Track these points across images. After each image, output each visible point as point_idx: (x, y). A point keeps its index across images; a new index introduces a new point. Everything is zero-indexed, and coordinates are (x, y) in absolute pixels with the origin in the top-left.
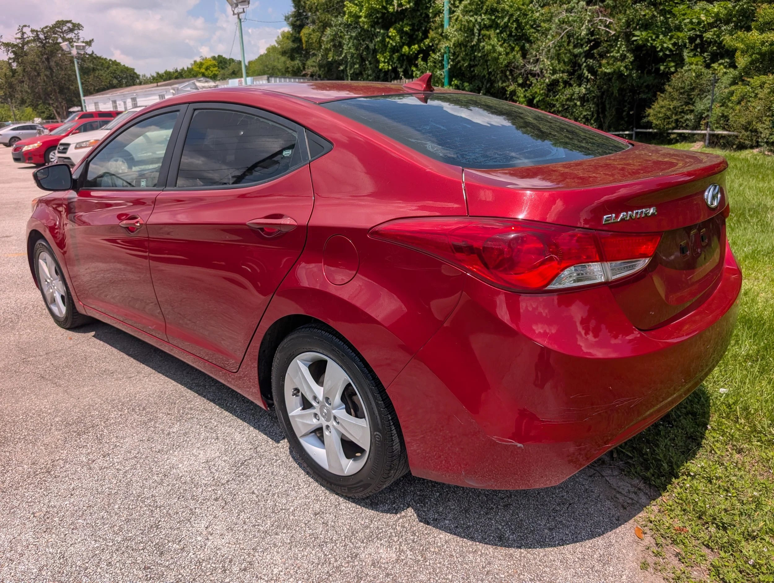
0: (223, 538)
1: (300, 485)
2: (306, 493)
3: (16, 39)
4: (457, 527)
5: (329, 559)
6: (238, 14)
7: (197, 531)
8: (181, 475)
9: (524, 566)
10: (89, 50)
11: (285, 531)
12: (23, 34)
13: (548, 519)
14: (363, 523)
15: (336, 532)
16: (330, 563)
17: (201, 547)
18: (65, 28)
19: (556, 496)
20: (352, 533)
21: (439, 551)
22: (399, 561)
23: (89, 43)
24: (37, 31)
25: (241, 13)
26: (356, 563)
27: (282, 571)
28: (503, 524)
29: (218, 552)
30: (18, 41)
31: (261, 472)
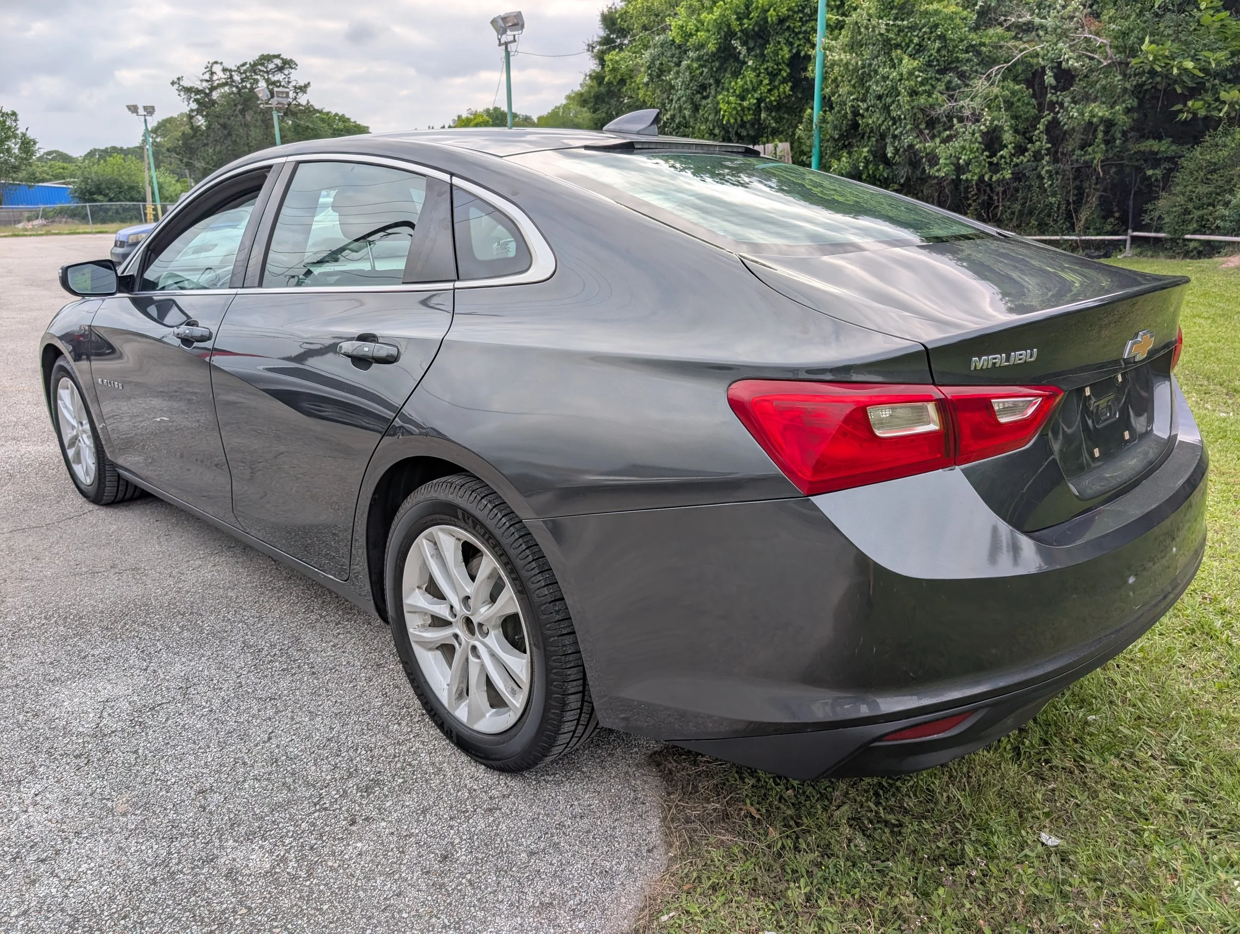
0: (47, 813)
1: (209, 747)
2: (210, 760)
3: (202, 81)
4: (392, 833)
5: (171, 859)
6: (506, 44)
7: (20, 798)
8: (57, 716)
9: (450, 904)
10: (303, 99)
11: (138, 812)
12: (212, 73)
13: (540, 838)
14: (258, 812)
15: (210, 821)
16: (167, 866)
17: (9, 821)
18: (271, 66)
19: (579, 805)
20: (232, 825)
21: (339, 866)
22: (269, 875)
23: (303, 89)
24: (231, 71)
25: (511, 42)
26: (205, 870)
27: (91, 869)
28: (464, 837)
29: (26, 831)
30: (205, 84)
31: (169, 722)
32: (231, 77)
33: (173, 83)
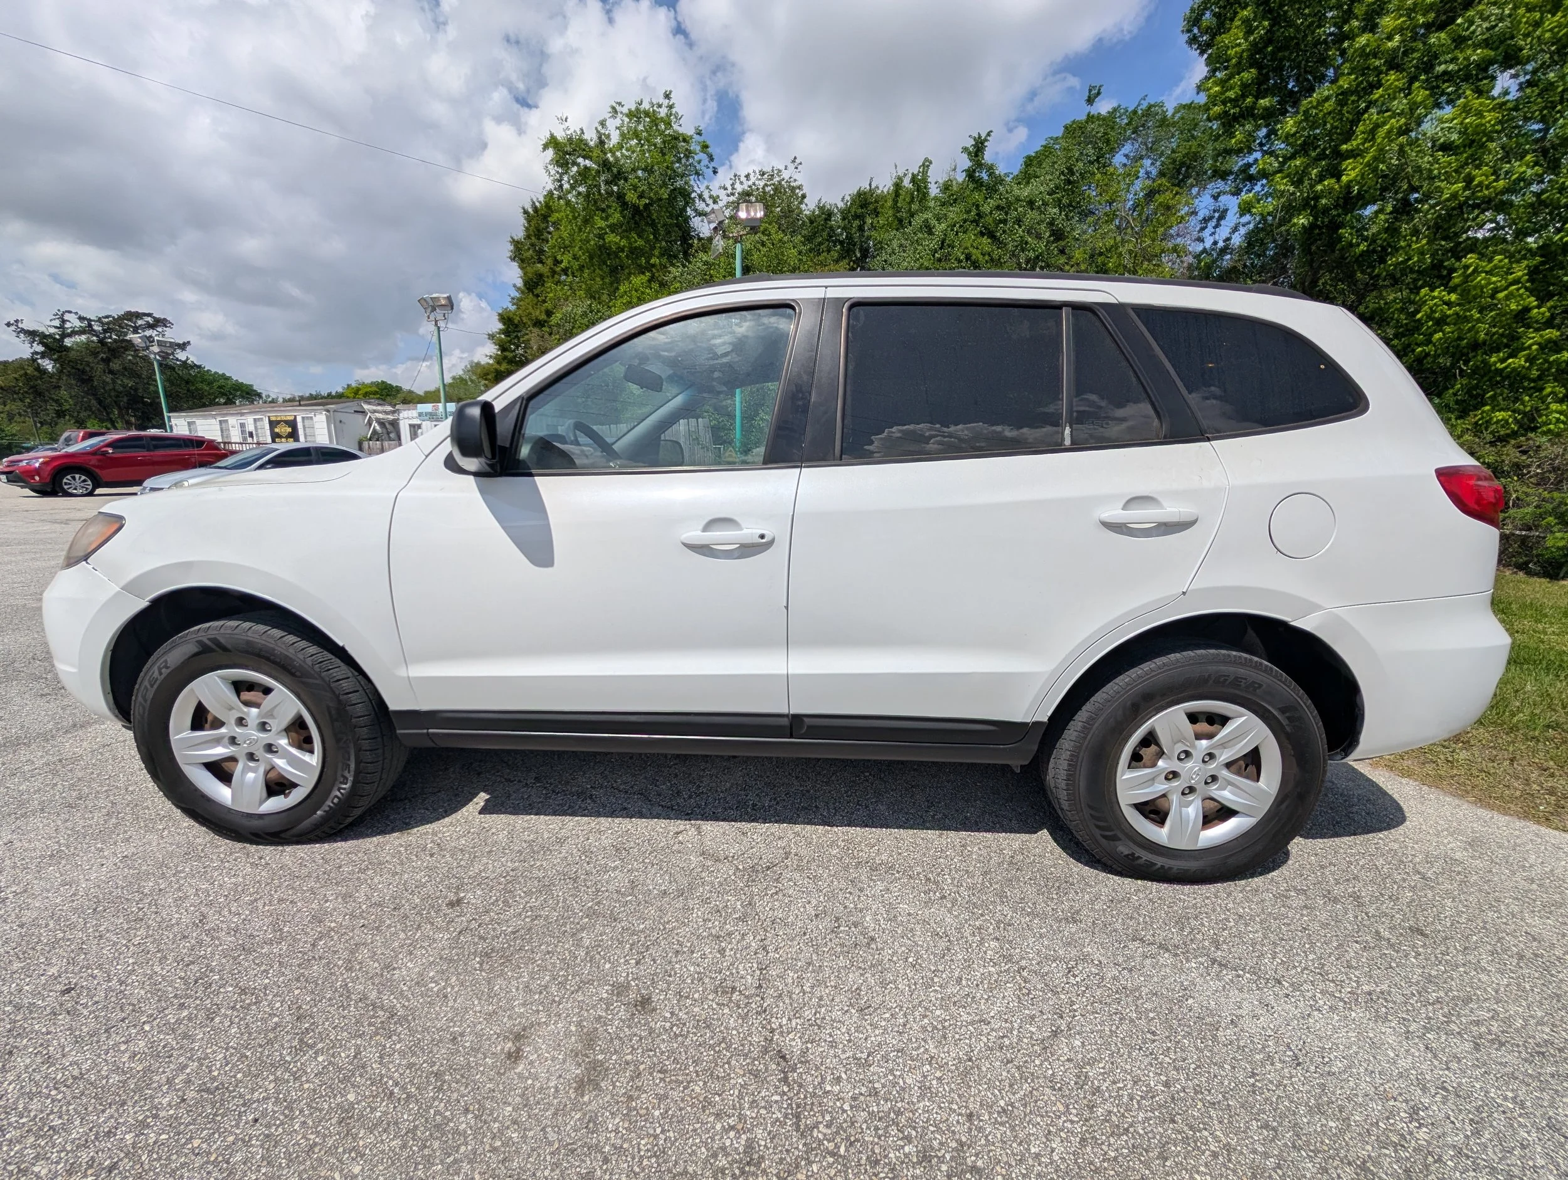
3: (49, 326)
12: (64, 321)
18: (140, 322)
23: (183, 346)
24: (89, 320)
25: (441, 320)
32: (90, 326)
33: (8, 325)
